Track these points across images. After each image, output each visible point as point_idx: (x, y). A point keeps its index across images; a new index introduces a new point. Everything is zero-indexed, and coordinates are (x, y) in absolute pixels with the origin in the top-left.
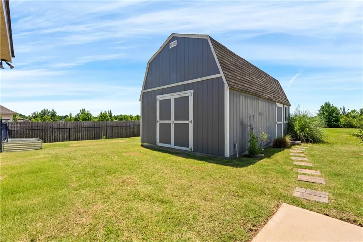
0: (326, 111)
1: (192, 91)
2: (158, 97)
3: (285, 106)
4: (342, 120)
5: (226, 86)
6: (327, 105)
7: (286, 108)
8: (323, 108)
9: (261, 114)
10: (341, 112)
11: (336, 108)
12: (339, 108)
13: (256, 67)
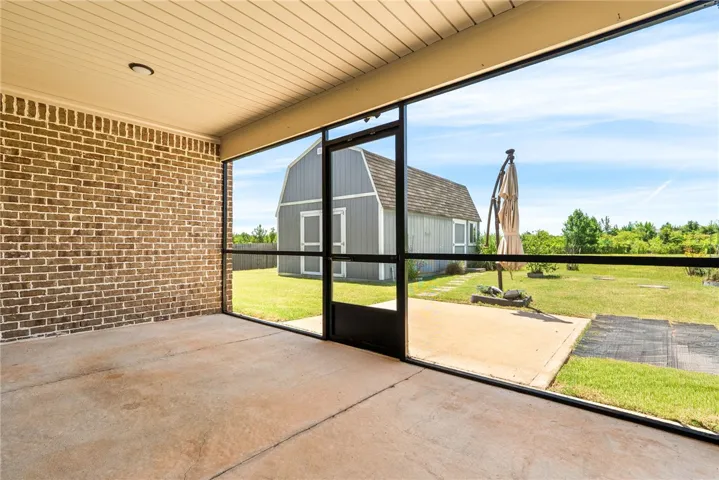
0: (576, 225)
1: (344, 209)
2: (301, 213)
3: (470, 222)
4: (601, 240)
5: (380, 206)
6: (579, 215)
7: (472, 225)
8: (571, 220)
9: (428, 235)
10: (603, 227)
11: (594, 220)
12: (598, 220)
13: (426, 173)
